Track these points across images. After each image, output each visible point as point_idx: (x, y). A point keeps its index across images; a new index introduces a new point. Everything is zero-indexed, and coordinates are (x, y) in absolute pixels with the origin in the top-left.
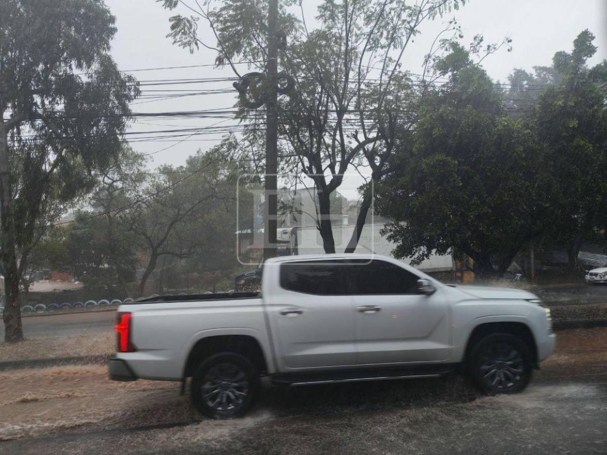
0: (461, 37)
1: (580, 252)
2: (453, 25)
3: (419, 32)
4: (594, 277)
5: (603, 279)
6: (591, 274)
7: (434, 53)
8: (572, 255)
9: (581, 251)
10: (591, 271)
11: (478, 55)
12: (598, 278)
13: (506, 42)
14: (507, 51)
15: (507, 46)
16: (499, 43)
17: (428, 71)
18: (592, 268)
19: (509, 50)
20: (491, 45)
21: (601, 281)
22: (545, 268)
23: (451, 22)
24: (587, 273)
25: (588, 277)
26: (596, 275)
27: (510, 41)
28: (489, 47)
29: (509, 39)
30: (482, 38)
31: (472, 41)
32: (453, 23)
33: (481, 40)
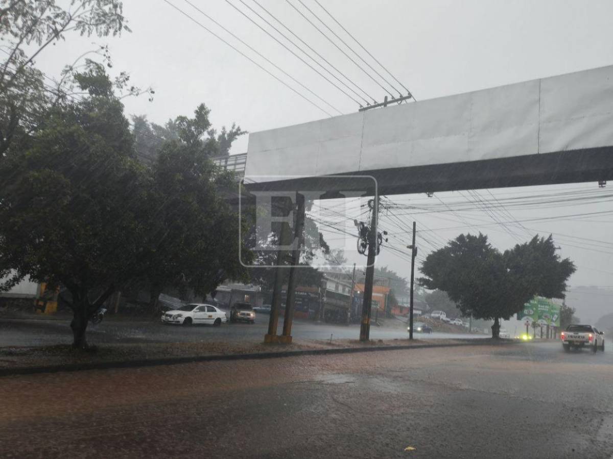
0: (109, 65)
1: (161, 294)
2: (103, 51)
3: (63, 38)
4: (168, 317)
5: (175, 320)
6: (167, 315)
7: (76, 68)
8: (155, 297)
9: (163, 293)
10: (168, 313)
11: (121, 91)
12: (171, 319)
13: (150, 92)
14: (148, 100)
15: (148, 95)
16: (143, 89)
17: (65, 83)
18: (168, 309)
19: (150, 100)
20: (135, 87)
21: (172, 322)
22: (129, 305)
23: (102, 48)
24: (163, 314)
25: (163, 317)
26: (170, 316)
27: (153, 92)
28: (132, 88)
29: (153, 90)
30: (128, 77)
31: (119, 75)
32: (104, 50)
33: (127, 79)
